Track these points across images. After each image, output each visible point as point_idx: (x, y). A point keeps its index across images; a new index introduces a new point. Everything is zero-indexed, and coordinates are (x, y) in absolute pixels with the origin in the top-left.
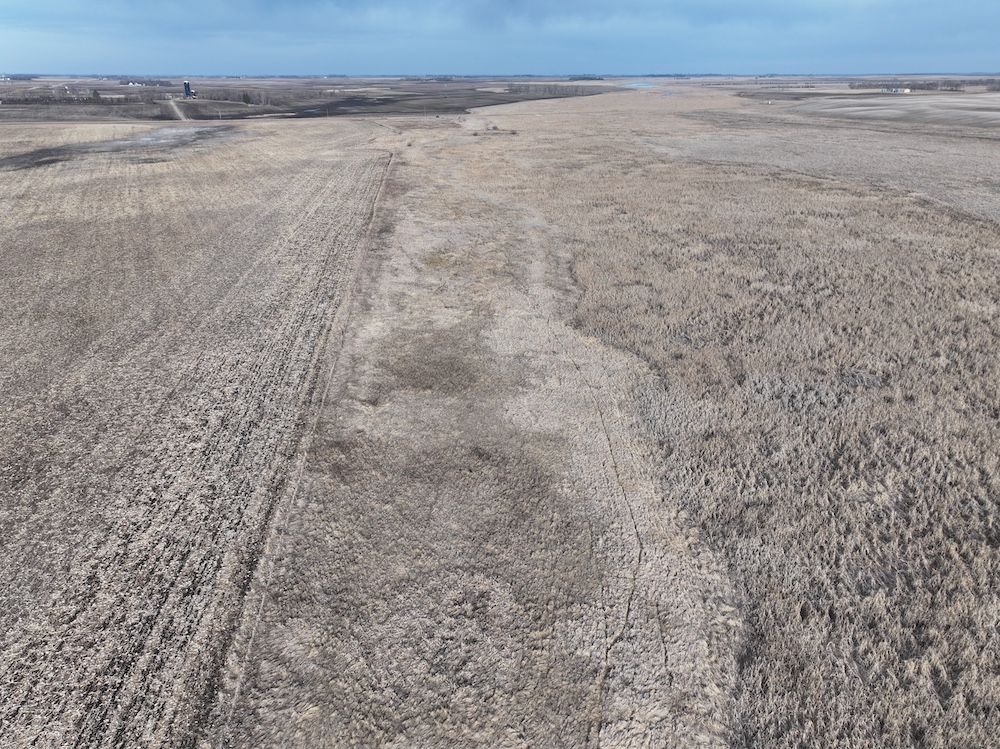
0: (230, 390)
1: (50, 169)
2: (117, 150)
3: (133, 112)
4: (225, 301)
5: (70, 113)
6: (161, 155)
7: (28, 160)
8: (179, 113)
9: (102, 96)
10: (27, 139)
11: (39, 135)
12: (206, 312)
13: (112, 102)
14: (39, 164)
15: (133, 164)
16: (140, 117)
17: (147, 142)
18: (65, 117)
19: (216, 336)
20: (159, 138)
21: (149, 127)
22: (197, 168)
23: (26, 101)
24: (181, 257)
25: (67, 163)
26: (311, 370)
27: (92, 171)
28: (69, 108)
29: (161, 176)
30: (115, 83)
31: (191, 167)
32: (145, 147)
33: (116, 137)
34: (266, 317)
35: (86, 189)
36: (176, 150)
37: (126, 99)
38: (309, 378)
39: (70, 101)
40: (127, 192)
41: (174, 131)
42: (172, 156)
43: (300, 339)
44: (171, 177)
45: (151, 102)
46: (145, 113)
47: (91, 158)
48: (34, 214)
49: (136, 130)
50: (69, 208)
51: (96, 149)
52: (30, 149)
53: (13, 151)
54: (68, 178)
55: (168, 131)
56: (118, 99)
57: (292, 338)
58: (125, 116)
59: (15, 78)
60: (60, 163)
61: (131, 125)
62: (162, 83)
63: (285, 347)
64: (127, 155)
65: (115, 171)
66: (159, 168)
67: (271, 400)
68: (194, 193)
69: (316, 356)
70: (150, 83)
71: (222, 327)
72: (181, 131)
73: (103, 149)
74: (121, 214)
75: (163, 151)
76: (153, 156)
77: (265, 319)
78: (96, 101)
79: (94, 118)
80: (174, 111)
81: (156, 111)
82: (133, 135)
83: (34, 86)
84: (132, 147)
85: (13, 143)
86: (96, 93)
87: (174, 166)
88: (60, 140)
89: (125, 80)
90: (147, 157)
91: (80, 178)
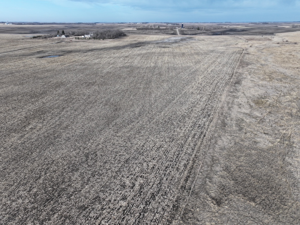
0: (151, 165)
1: (138, 48)
2: (157, 43)
3: (166, 32)
4: (166, 109)
5: (151, 32)
6: (168, 46)
7: (134, 45)
8: (178, 33)
9: (160, 28)
10: (137, 39)
11: (140, 38)
12: (158, 113)
13: (162, 29)
14: (136, 47)
15: (160, 48)
16: (167, 34)
17: (166, 41)
18: (149, 33)
19: (157, 128)
20: (170, 40)
21: (169, 37)
22: (177, 50)
23: (142, 29)
24: (159, 85)
25: (143, 47)
26: (191, 162)
27: (148, 50)
28: (151, 31)
29: (166, 53)
30: (165, 24)
31: (175, 50)
32: (165, 43)
33: (159, 39)
34: (180, 121)
35: (143, 56)
36: (173, 44)
37: (166, 28)
38: (188, 167)
39: (152, 29)
40: (154, 57)
41: (175, 38)
42: (171, 46)
43: (190, 138)
44: (168, 53)
45: (172, 29)
46: (169, 32)
47: (149, 46)
48: (127, 63)
49: (165, 38)
50: (136, 62)
51: (152, 43)
52: (136, 42)
53: (132, 42)
54: (141, 52)
55: (173, 38)
56: (164, 29)
57: (187, 137)
58: (164, 33)
59: (143, 23)
60: (141, 47)
61: (164, 36)
62: (177, 24)
63: (182, 142)
64: (159, 45)
65: (154, 50)
66: (166, 50)
67: (167, 179)
68: (173, 59)
69: (195, 152)
70: (174, 24)
71: (161, 123)
72: (177, 38)
73: (153, 43)
74: (149, 65)
75: (169, 44)
76: (166, 46)
77: (179, 122)
78: (158, 29)
79: (156, 33)
80: (177, 32)
81: (172, 32)
82: (163, 39)
83: (146, 25)
84: (162, 43)
85: (133, 40)
86: (159, 27)
87: (171, 49)
88: (144, 40)
89: (168, 23)
90: (164, 46)
91: (144, 52)
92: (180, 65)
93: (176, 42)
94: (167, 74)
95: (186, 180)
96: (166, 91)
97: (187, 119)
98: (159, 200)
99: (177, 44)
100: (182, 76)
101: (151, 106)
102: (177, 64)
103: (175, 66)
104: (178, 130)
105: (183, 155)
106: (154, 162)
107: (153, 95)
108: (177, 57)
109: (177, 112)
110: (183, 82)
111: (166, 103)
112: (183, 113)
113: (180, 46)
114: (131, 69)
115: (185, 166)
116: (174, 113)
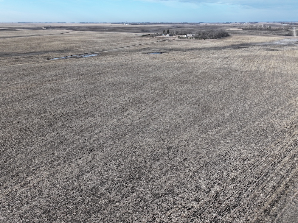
1: (240, 50)
2: (265, 45)
3: (278, 33)
5: (259, 33)
6: (278, 49)
7: (236, 46)
8: (295, 34)
9: (272, 28)
10: (241, 40)
11: (245, 39)
13: (274, 30)
14: (238, 48)
15: (266, 51)
16: (279, 35)
18: (256, 34)
20: (282, 42)
21: (281, 38)
23: (249, 29)
25: (246, 49)
27: (252, 52)
28: (260, 31)
29: (273, 56)
30: (279, 24)
32: (274, 45)
33: (267, 41)
35: (244, 58)
36: (285, 47)
37: (279, 29)
39: (261, 29)
40: (257, 61)
41: (289, 40)
42: (282, 49)
43: (287, 159)
44: (276, 57)
45: (287, 30)
46: (282, 33)
47: (254, 48)
48: (225, 64)
49: (275, 39)
50: (235, 64)
51: (258, 45)
52: (240, 43)
53: (235, 43)
54: (243, 53)
55: (286, 40)
56: (276, 29)
57: (283, 156)
58: (275, 34)
59: (251, 23)
60: (244, 48)
61: (274, 37)
62: (295, 24)
63: (276, 160)
64: (266, 48)
65: (258, 53)
66: (275, 53)
68: (281, 64)
70: (291, 24)
72: (291, 40)
73: (260, 45)
74: (249, 69)
75: (280, 47)
76: (275, 49)
78: (269, 30)
79: (266, 34)
80: (293, 33)
81: (287, 33)
82: (273, 41)
83: (254, 25)
84: (270, 45)
85: (237, 41)
86: (270, 27)
87: (281, 53)
88: (250, 41)
89: (282, 23)
90: (273, 48)
91: (247, 54)
92: (290, 72)
93: (289, 45)
94: (270, 81)
95: (273, 205)
96: (266, 100)
97: (287, 135)
98: (235, 216)
99: (290, 48)
100: (290, 85)
101: (244, 113)
102: (286, 71)
103: (282, 72)
104: (273, 145)
105: (273, 175)
106: (237, 173)
107: (249, 102)
108: (288, 63)
109: (275, 126)
110: (289, 92)
111: (263, 113)
112: (283, 128)
113: (293, 49)
114: (228, 72)
115: (274, 188)
116: (270, 125)
